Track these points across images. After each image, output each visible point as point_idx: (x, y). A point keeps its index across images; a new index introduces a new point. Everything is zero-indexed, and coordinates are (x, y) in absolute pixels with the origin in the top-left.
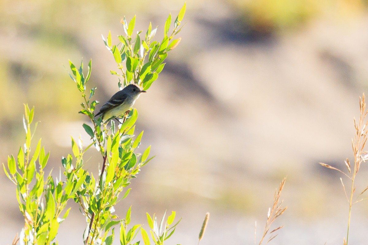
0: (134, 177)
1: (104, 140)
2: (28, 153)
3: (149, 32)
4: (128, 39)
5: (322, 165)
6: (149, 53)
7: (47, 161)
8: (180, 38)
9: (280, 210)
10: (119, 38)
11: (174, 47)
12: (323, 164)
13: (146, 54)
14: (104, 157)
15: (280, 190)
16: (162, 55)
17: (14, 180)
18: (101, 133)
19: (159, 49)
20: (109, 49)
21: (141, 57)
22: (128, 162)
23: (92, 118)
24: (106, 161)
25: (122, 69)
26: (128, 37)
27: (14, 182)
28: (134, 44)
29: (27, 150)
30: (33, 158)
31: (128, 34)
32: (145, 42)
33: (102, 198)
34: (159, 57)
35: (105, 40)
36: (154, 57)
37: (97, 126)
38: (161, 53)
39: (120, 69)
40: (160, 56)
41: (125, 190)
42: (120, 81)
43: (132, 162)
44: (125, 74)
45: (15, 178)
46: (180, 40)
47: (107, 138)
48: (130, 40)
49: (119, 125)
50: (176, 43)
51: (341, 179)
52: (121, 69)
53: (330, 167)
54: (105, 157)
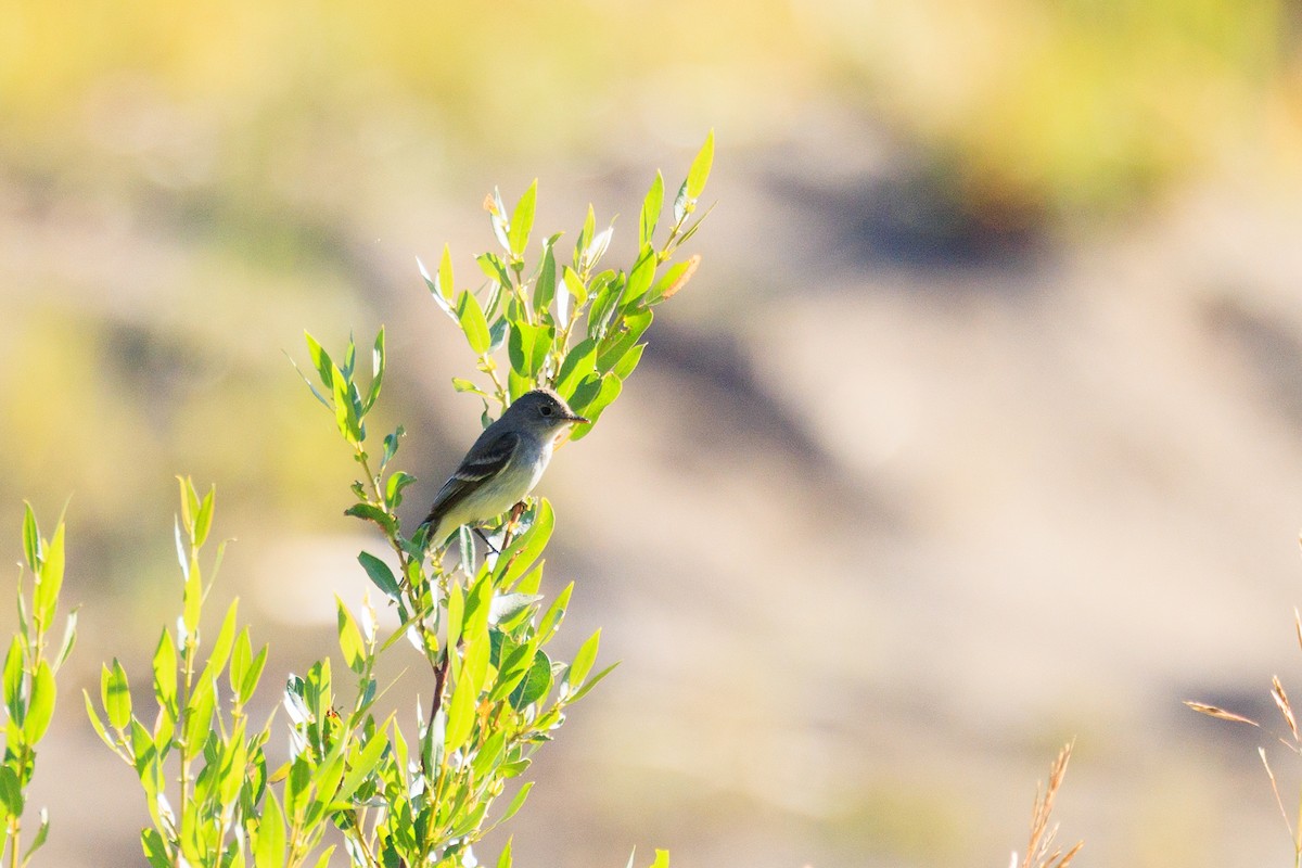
0: (544, 738)
1: (436, 607)
2: (192, 650)
3: (585, 239)
4: (513, 266)
5: (1195, 709)
6: (586, 309)
7: (259, 676)
8: (697, 258)
9: (1054, 858)
10: (479, 263)
11: (675, 290)
12: (1198, 706)
13: (578, 314)
14: (436, 670)
15: (1053, 786)
16: (634, 317)
17: (124, 748)
18: (426, 586)
19: (623, 295)
20: (446, 308)
21: (560, 326)
22: (523, 682)
23: (392, 535)
24: (446, 683)
25: (494, 372)
26: (512, 257)
27: (124, 757)
28: (532, 280)
29: (187, 638)
30: (208, 668)
31: (510, 249)
32: (570, 270)
33: (433, 805)
34: (625, 325)
35: (429, 279)
36: (604, 324)
37: (410, 559)
38: (632, 309)
39: (485, 371)
40: (628, 321)
41: (512, 786)
42: (487, 406)
43: (537, 680)
44: (505, 387)
45: (126, 739)
46: (697, 263)
47: (445, 602)
48: (518, 268)
49: (488, 557)
50: (683, 275)
51: (1262, 752)
52: (490, 372)
53: (1224, 714)
54: (440, 669)
